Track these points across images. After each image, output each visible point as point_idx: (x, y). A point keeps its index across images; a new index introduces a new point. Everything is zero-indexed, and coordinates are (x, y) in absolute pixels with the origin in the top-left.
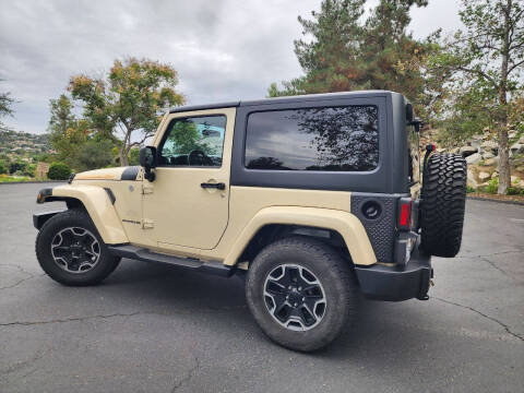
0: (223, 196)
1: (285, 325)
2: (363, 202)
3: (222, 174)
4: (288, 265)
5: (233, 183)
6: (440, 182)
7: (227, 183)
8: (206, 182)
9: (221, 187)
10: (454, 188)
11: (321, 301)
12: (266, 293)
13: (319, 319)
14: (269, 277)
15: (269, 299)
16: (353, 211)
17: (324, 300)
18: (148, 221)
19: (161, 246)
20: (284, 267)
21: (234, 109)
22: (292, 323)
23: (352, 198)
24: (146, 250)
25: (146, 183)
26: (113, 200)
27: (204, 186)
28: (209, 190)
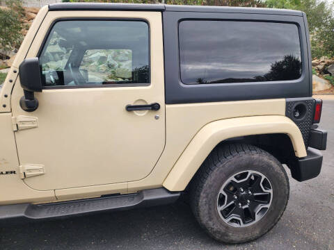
3: (154, 91)
5: (167, 102)
8: (132, 104)
9: (155, 107)
16: (287, 115)
18: (25, 167)
19: (59, 193)
21: (160, 13)
24: (32, 206)
25: (23, 116)
27: (130, 108)
28: (137, 113)
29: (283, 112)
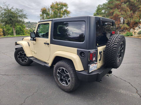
0: (49, 47)
1: (62, 83)
2: (80, 52)
4: (62, 68)
7: (50, 43)
9: (48, 44)
10: (114, 48)
11: (69, 79)
12: (57, 75)
13: (69, 84)
14: (58, 70)
16: (78, 54)
20: (61, 68)
21: (51, 21)
23: (77, 50)
25: (34, 42)
26: (29, 46)
27: (45, 43)
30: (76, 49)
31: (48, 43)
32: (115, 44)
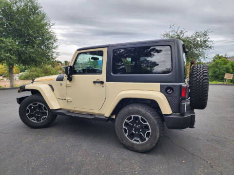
0: (103, 87)
1: (132, 141)
2: (166, 87)
3: (102, 77)
5: (107, 81)
6: (198, 77)
7: (105, 81)
8: (95, 80)
9: (102, 83)
10: (204, 80)
11: (149, 131)
12: (124, 127)
13: (147, 139)
14: (126, 120)
15: (125, 130)
16: (161, 91)
17: (150, 131)
18: (68, 98)
19: (76, 109)
21: (107, 48)
22: (135, 140)
23: (161, 86)
24: (69, 111)
25: (68, 82)
26: (53, 90)
27: (95, 82)
28: (97, 84)
29: (159, 90)
30: (159, 84)
31: (101, 80)
32: (204, 75)
